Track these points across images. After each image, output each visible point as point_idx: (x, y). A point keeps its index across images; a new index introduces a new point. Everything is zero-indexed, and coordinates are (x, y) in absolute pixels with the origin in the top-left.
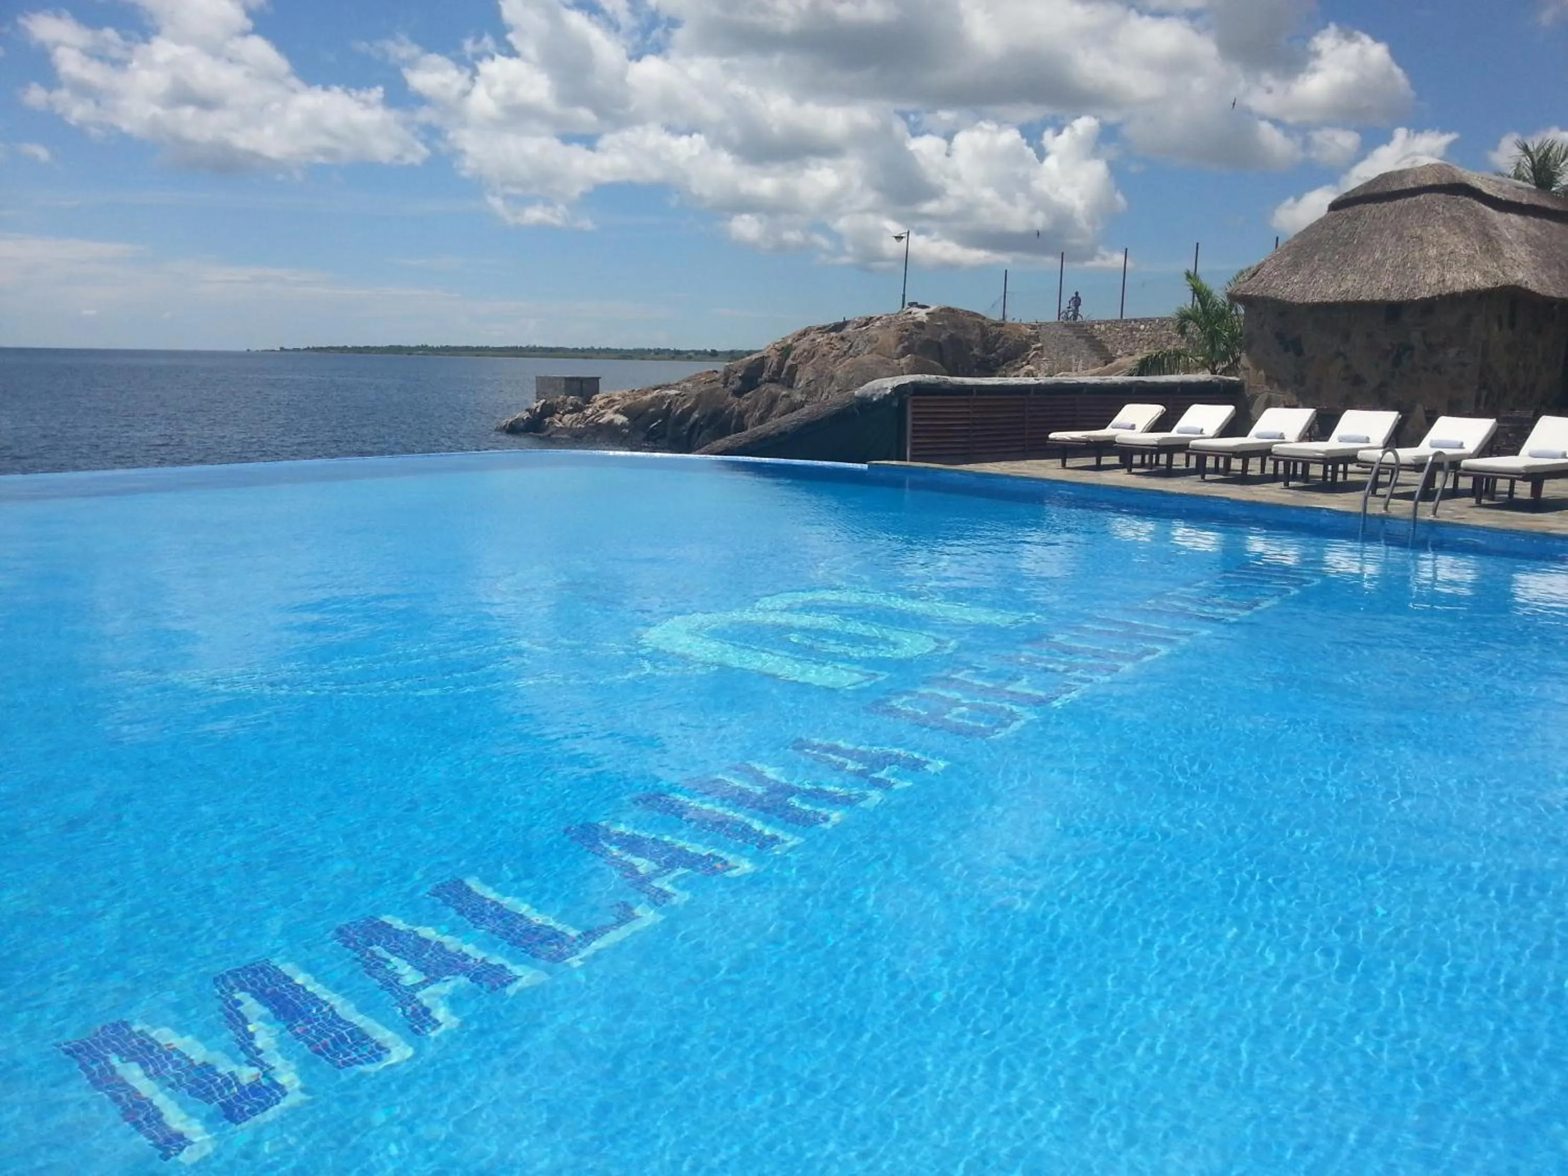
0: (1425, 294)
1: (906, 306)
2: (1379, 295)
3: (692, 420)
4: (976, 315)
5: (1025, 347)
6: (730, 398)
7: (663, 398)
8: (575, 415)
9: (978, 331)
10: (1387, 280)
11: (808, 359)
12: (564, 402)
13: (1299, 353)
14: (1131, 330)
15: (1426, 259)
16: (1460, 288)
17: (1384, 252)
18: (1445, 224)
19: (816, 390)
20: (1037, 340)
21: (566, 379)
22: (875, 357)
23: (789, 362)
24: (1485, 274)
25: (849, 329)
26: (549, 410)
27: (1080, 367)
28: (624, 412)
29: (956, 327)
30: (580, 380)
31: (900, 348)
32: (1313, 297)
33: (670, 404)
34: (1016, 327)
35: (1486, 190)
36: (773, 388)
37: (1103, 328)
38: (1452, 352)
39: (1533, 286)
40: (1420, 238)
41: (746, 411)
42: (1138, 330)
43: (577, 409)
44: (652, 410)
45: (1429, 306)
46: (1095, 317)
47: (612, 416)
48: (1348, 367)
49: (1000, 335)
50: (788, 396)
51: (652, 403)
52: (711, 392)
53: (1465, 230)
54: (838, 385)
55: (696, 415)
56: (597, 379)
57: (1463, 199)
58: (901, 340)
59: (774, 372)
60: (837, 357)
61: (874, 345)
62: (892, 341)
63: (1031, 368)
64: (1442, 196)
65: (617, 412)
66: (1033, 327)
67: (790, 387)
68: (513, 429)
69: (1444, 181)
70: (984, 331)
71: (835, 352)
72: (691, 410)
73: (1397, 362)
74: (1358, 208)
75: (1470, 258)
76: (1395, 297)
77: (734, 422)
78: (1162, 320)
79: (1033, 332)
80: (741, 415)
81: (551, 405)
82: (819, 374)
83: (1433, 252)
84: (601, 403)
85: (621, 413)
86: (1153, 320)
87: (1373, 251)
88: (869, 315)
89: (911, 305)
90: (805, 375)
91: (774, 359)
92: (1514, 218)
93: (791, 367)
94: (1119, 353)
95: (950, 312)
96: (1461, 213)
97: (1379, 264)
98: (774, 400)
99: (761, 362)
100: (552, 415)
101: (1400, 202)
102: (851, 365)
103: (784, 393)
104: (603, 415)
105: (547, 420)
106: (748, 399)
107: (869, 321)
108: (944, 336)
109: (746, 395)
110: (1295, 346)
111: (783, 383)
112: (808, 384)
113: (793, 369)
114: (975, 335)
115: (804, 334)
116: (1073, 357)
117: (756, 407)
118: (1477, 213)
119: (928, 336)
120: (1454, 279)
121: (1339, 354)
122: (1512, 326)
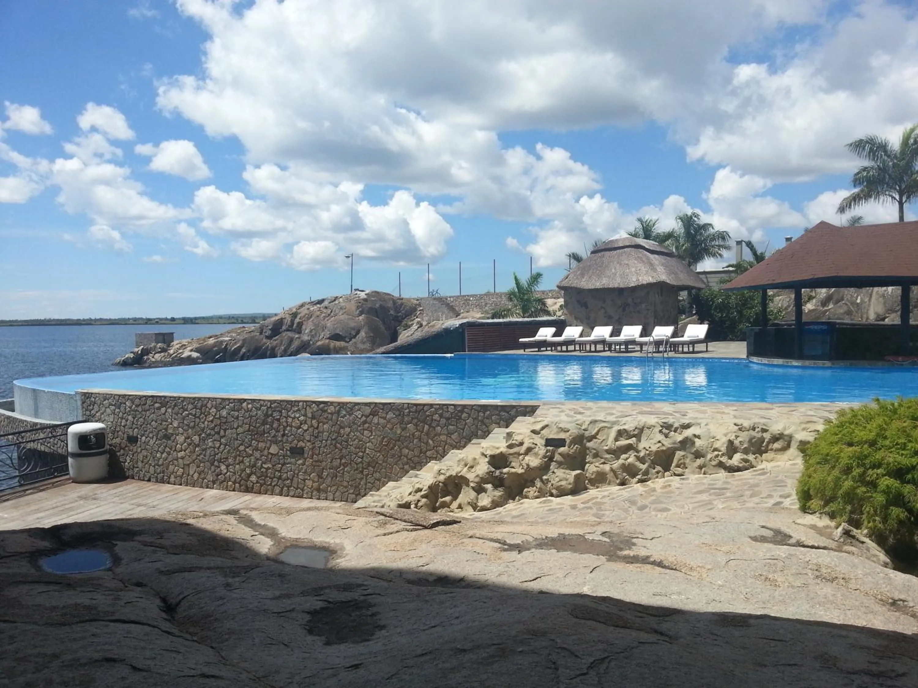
0: (633, 285)
1: (353, 291)
2: (616, 286)
3: (241, 353)
4: (389, 294)
5: (415, 310)
6: (265, 340)
7: (222, 342)
8: (162, 354)
9: (391, 302)
10: (618, 280)
11: (309, 319)
12: (155, 347)
13: (587, 307)
14: (466, 300)
15: (631, 272)
16: (645, 282)
17: (615, 269)
18: (636, 259)
19: (316, 334)
20: (420, 305)
21: (156, 334)
22: (345, 316)
23: (297, 320)
24: (653, 277)
25: (326, 303)
26: (145, 352)
27: (444, 318)
28: (197, 350)
29: (380, 300)
30: (164, 335)
31: (358, 312)
32: (591, 286)
33: (227, 345)
34: (409, 300)
35: (647, 247)
36: (290, 334)
37: (452, 299)
38: (643, 306)
39: (668, 281)
40: (627, 264)
41: (276, 347)
42: (470, 300)
43: (163, 350)
44: (216, 348)
45: (634, 289)
46: (448, 294)
47: (190, 353)
48: (606, 312)
49: (402, 304)
50: (299, 338)
51: (215, 345)
52: (252, 338)
53: (643, 262)
54: (329, 331)
55: (244, 350)
56: (172, 334)
57: (641, 250)
58: (358, 307)
59: (289, 326)
60: (325, 317)
61: (344, 311)
62: (354, 308)
63: (419, 319)
64: (633, 249)
65: (191, 351)
66: (417, 300)
67: (300, 332)
68: (126, 364)
69: (633, 244)
70: (394, 302)
71: (323, 315)
72: (240, 348)
73: (624, 310)
74: (602, 253)
75: (647, 272)
76: (622, 286)
77: (269, 352)
78: (481, 295)
79: (418, 302)
80: (273, 349)
81: (147, 349)
82: (316, 326)
83: (633, 270)
84: (178, 346)
85: (195, 351)
86: (477, 295)
87: (611, 270)
88: (335, 296)
89: (356, 290)
90: (308, 327)
91: (288, 319)
92: (656, 256)
93: (299, 323)
94: (462, 311)
95: (377, 293)
96: (640, 255)
97: (615, 274)
98: (291, 340)
99: (281, 322)
100: (147, 354)
101: (618, 251)
102: (335, 321)
103: (297, 336)
104: (182, 353)
105: (145, 357)
106: (275, 340)
107: (336, 298)
108: (377, 305)
109: (275, 338)
110: (585, 305)
111: (295, 331)
112: (311, 331)
113: (300, 324)
114: (390, 304)
115: (302, 306)
116: (440, 314)
117: (281, 344)
118: (645, 255)
119: (369, 306)
120: (642, 280)
121: (602, 307)
122: (662, 295)
